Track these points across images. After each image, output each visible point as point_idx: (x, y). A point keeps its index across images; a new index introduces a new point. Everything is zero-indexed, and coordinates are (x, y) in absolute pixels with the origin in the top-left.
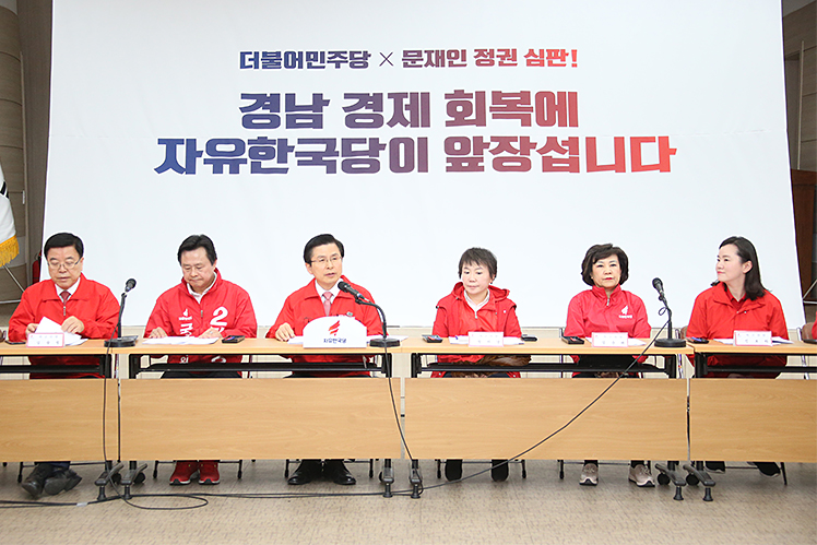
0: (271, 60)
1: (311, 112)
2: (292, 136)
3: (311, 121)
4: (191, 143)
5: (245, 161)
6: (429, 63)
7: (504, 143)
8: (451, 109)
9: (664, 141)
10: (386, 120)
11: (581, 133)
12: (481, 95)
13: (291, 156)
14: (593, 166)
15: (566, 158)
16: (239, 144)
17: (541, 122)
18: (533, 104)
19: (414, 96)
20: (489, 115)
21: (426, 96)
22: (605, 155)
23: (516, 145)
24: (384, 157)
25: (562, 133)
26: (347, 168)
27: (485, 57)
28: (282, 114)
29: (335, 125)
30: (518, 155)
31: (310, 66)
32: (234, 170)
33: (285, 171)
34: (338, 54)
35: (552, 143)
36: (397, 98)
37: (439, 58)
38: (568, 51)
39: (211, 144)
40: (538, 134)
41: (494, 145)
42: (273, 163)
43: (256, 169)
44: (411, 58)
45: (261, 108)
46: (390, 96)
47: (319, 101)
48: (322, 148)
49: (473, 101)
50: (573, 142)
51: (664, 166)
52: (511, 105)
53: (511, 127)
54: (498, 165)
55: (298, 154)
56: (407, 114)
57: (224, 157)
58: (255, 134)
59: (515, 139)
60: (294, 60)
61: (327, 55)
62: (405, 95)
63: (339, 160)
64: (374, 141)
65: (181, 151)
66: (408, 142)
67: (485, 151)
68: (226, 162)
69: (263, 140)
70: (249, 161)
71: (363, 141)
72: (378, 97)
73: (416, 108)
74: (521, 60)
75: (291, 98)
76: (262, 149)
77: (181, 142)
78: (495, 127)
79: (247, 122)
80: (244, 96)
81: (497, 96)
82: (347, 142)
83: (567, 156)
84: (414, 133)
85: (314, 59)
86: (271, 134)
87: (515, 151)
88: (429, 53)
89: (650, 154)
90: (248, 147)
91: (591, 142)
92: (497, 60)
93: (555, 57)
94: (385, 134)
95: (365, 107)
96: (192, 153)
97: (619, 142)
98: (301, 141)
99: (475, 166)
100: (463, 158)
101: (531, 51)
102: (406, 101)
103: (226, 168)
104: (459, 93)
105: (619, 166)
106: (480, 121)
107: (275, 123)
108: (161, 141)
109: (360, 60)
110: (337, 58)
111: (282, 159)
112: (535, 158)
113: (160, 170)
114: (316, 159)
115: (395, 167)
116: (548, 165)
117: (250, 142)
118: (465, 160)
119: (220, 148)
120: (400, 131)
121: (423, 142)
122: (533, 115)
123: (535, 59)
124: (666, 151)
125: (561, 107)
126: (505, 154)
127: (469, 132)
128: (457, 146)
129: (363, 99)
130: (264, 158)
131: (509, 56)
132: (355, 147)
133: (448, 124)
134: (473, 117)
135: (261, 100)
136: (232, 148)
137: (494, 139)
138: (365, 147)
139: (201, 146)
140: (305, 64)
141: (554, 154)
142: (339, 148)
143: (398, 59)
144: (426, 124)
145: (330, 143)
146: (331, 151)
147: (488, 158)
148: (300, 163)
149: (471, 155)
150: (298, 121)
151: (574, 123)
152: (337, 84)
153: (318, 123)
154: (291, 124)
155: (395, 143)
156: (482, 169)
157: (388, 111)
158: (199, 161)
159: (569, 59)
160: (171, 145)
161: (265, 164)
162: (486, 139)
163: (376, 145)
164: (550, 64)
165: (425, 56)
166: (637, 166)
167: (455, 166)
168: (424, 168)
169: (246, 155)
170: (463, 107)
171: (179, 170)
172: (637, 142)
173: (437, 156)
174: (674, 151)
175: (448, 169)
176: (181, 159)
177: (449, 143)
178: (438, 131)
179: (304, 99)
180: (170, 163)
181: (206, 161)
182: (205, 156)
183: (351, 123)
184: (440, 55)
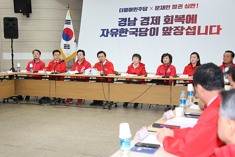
0: (126, 10)
1: (133, 22)
3: (133, 24)
4: (108, 30)
5: (118, 34)
6: (161, 9)
7: (177, 28)
8: (165, 20)
9: (219, 26)
10: (150, 23)
11: (197, 25)
12: (173, 16)
13: (128, 32)
14: (199, 33)
16: (117, 30)
17: (187, 23)
18: (185, 18)
19: (157, 17)
20: (174, 21)
21: (160, 17)
22: (203, 30)
23: (180, 29)
24: (148, 32)
26: (140, 35)
27: (175, 7)
28: (127, 23)
29: (138, 25)
30: (180, 31)
31: (134, 11)
32: (116, 36)
33: (126, 36)
34: (140, 8)
35: (189, 28)
36: (153, 18)
37: (164, 8)
38: (196, 4)
39: (112, 30)
40: (186, 26)
41: (174, 29)
42: (124, 34)
43: (120, 36)
44: (157, 8)
45: (123, 21)
46: (151, 17)
47: (135, 19)
48: (135, 30)
49: (170, 18)
50: (195, 27)
51: (218, 33)
52: (180, 19)
53: (179, 24)
54: (175, 34)
55: (129, 32)
56: (155, 22)
57: (114, 33)
58: (121, 27)
59: (180, 27)
60: (131, 10)
61: (138, 8)
62: (155, 17)
63: (138, 33)
66: (154, 28)
67: (172, 30)
68: (114, 34)
69: (122, 29)
70: (119, 34)
71: (144, 28)
72: (149, 18)
73: (157, 20)
74: (184, 7)
75: (129, 19)
76: (122, 31)
77: (105, 30)
78: (176, 24)
79: (120, 25)
80: (119, 19)
81: (176, 16)
82: (140, 29)
83: (193, 31)
84: (156, 26)
85: (135, 9)
86: (124, 27)
87: (179, 30)
88: (161, 6)
89: (215, 30)
90: (119, 30)
91: (199, 27)
92: (177, 7)
93: (193, 5)
94: (149, 27)
95: (145, 20)
96: (108, 32)
97: (207, 27)
98: (130, 29)
99: (169, 34)
100: (167, 32)
101: (186, 4)
102: (155, 19)
103: (114, 35)
104: (167, 16)
105: (206, 33)
106: (172, 23)
107: (125, 25)
108: (102, 30)
109: (145, 9)
110: (140, 9)
111: (126, 33)
112: (184, 32)
113: (101, 36)
114: (133, 33)
115: (151, 35)
116: (187, 34)
117: (120, 29)
118: (167, 33)
119: (113, 31)
120: (153, 26)
121: (158, 28)
122: (185, 21)
123: (187, 6)
124: (219, 29)
125: (192, 19)
126: (177, 31)
127: (169, 26)
128: (166, 29)
129: (145, 18)
130: (122, 33)
131: (181, 6)
132: (142, 30)
133: (164, 24)
134: (170, 22)
135: (123, 19)
136: (116, 31)
137: (174, 27)
138: (144, 30)
139: (109, 31)
140: (133, 10)
141: (189, 31)
142: (138, 30)
143: (154, 8)
144: (159, 24)
145: (137, 29)
146: (137, 31)
147: (173, 32)
148: (130, 34)
149: (168, 31)
150: (130, 24)
151: (195, 22)
152: (139, 15)
153: (135, 25)
154: (129, 25)
155: (151, 29)
156: (171, 35)
157: (150, 21)
158: (109, 34)
159: (196, 6)
161: (122, 34)
163: (147, 29)
164: (191, 8)
165: (160, 7)
166: (211, 33)
167: (164, 34)
168: (157, 35)
169: (118, 33)
170: (168, 20)
171: (105, 36)
172: (211, 27)
173: (161, 32)
174: (221, 29)
175: (163, 35)
176: (105, 34)
177: (164, 28)
178: (161, 26)
179: (132, 19)
180: (103, 35)
181: (110, 34)
182: (110, 33)
183: (142, 24)
184: (164, 7)
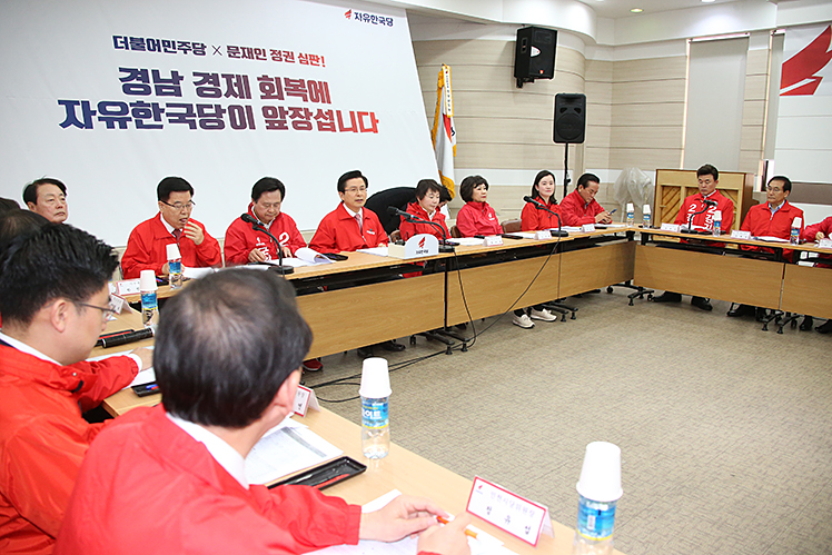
0: (138, 44)
1: (171, 84)
2: (162, 101)
3: (173, 91)
4: (86, 105)
5: (130, 119)
6: (244, 56)
7: (296, 111)
8: (262, 88)
9: (372, 114)
10: (224, 92)
11: (333, 107)
12: (278, 80)
13: (163, 115)
14: (342, 128)
15: (329, 122)
16: (122, 105)
17: (313, 100)
18: (307, 88)
19: (238, 76)
20: (285, 93)
21: (246, 78)
22: (347, 123)
23: (302, 113)
24: (226, 118)
25: (325, 107)
26: (204, 125)
27: (276, 55)
28: (152, 85)
29: (189, 95)
30: (305, 119)
31: (166, 51)
32: (123, 126)
33: (161, 127)
34: (184, 44)
35: (320, 113)
36: (228, 77)
37: (250, 53)
38: (320, 56)
39: (102, 105)
40: (313, 107)
41: (291, 113)
42: (150, 121)
43: (140, 125)
44: (233, 52)
45: (135, 79)
46: (223, 76)
47: (176, 77)
48: (184, 110)
49: (274, 82)
50: (330, 112)
51: (375, 129)
52: (296, 88)
53: (297, 102)
54: (295, 126)
55: (168, 115)
56: (236, 89)
57: (115, 117)
58: (134, 99)
59: (301, 109)
60: (154, 45)
61: (177, 45)
62: (233, 76)
63: (197, 119)
64: (218, 107)
65: (78, 110)
66: (240, 108)
67: (287, 116)
68: (117, 119)
69: (141, 103)
70: (134, 119)
71: (210, 106)
72: (215, 76)
73: (240, 85)
74: (297, 59)
75: (156, 73)
76: (141, 110)
77: (77, 103)
78: (290, 102)
79: (127, 90)
80: (121, 70)
81: (287, 81)
82: (200, 107)
84: (243, 102)
85: (168, 45)
86: (146, 99)
87: (303, 117)
88: (243, 49)
90: (130, 109)
91: (339, 112)
92: (283, 58)
93: (313, 59)
94: (225, 102)
95: (208, 82)
96: (88, 113)
97: (352, 114)
98: (168, 105)
99: (282, 126)
100: (275, 120)
101: (301, 54)
102: (234, 80)
104: (265, 77)
105: (354, 129)
106: (281, 97)
107: (147, 92)
108: (60, 102)
109: (200, 50)
110: (185, 47)
111: (158, 118)
112: (314, 122)
113: (64, 125)
114: (181, 119)
115: (234, 126)
116: (321, 127)
117: (131, 105)
118: (277, 122)
119: (109, 108)
120: (233, 101)
121: (249, 108)
122: (308, 95)
123: (303, 59)
124: (374, 121)
125: (320, 91)
126: (297, 119)
127: (276, 103)
128: (270, 112)
129: (206, 77)
130: (142, 117)
131: (289, 56)
132: (206, 111)
133: (262, 97)
134: (276, 93)
135: (134, 73)
136: (118, 109)
137: (290, 109)
138: (213, 111)
139: (94, 107)
140: (163, 49)
141: (321, 119)
142: (195, 111)
143: (224, 50)
144: (249, 97)
145: (189, 107)
146: (190, 113)
147: (289, 121)
148: (170, 121)
149: (279, 118)
150: (164, 90)
151: (329, 101)
152: (187, 65)
153: (178, 92)
154: (159, 93)
155: (231, 108)
156: (287, 128)
157: (223, 87)
158: (94, 119)
159: (320, 61)
160: (70, 105)
161: (146, 122)
162: (286, 109)
163: (219, 110)
164: (312, 64)
165: (241, 51)
166: (363, 129)
167: (271, 126)
168: (253, 127)
169: (130, 115)
170: (269, 87)
171: (80, 125)
172: (360, 115)
173: (259, 118)
174: (378, 121)
175: (268, 128)
176: (80, 118)
177: (265, 110)
178: (257, 102)
179: (165, 75)
180: (71, 120)
181: (100, 119)
182: (98, 114)
183: (200, 92)
184: (250, 51)
